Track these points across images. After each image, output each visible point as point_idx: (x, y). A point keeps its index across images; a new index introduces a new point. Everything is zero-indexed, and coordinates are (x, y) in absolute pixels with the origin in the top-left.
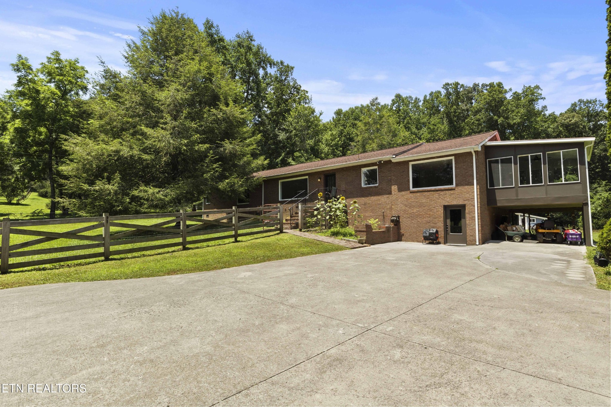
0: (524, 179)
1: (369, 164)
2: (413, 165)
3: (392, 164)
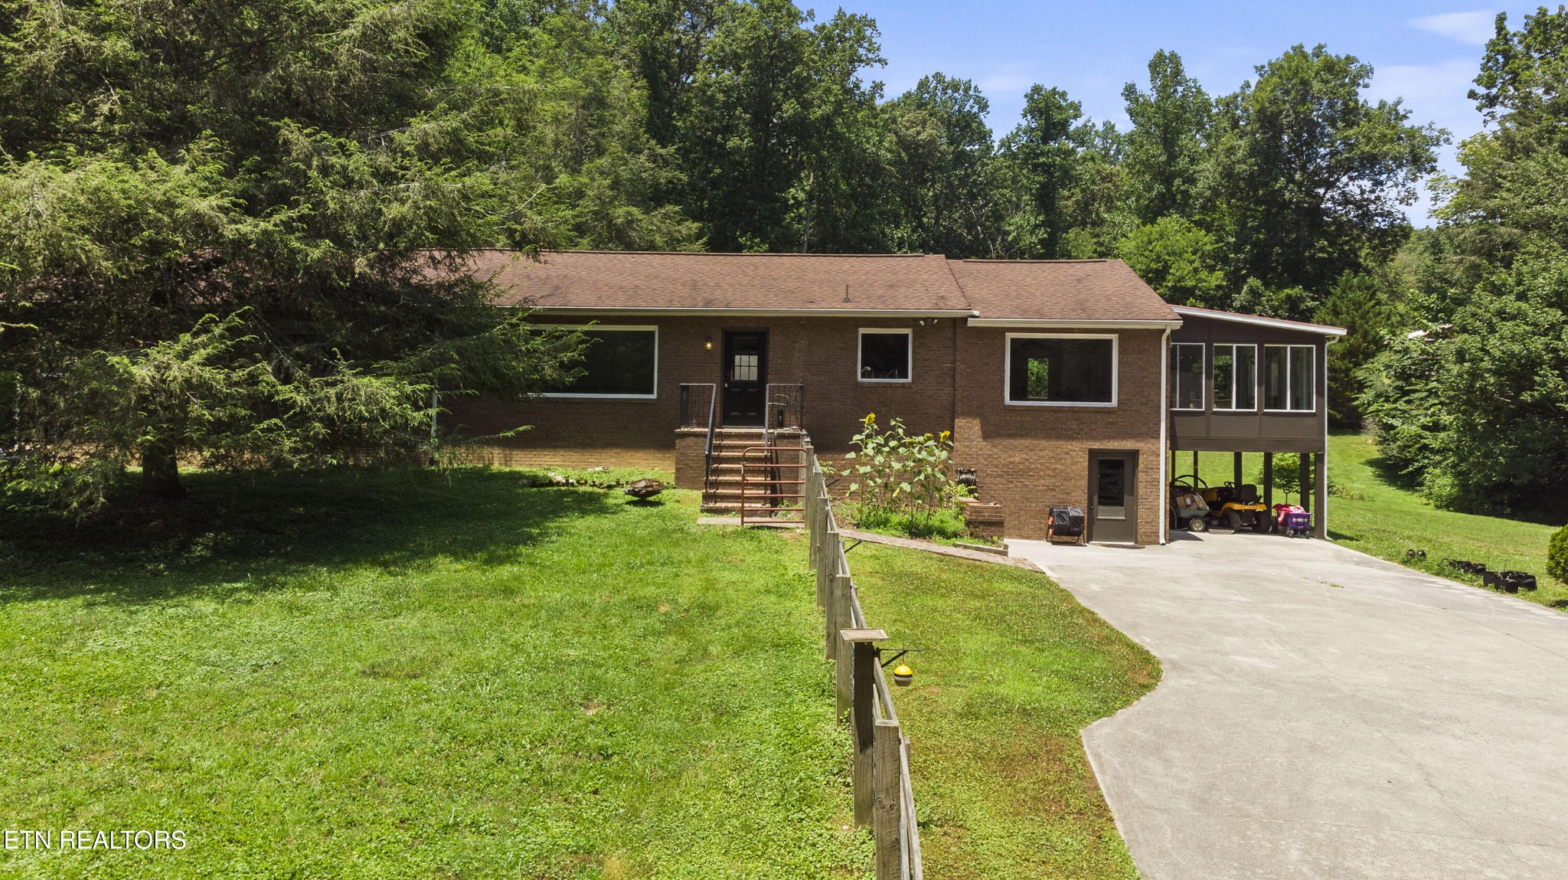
1: (887, 319)
2: (1014, 343)
3: (958, 330)
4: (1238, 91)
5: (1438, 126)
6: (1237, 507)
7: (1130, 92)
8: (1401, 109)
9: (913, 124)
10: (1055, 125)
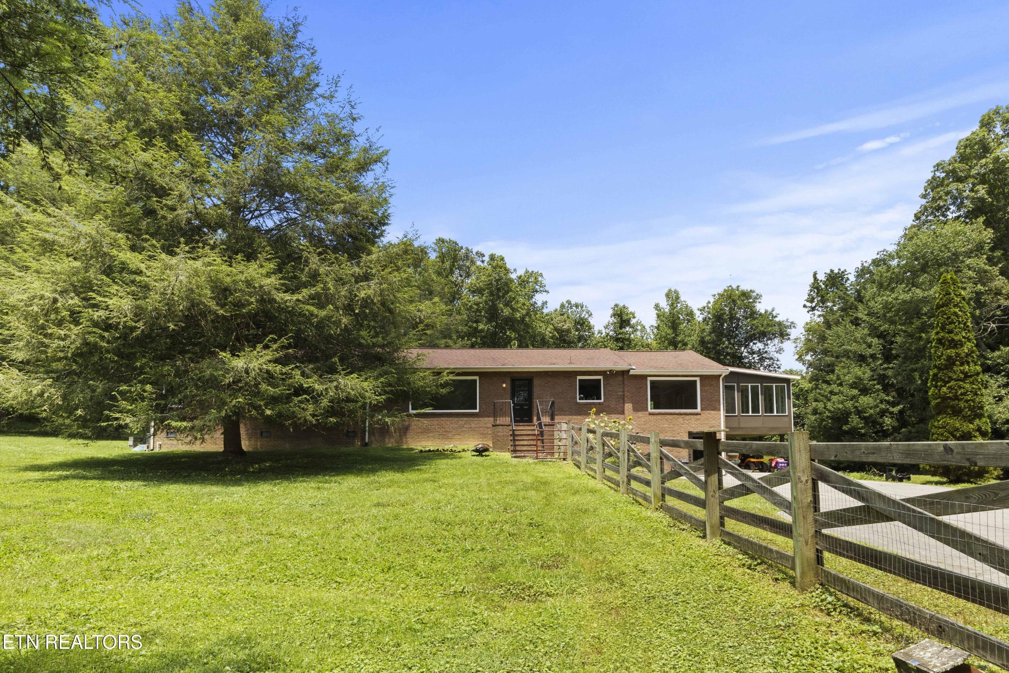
0: (745, 409)
1: (591, 372)
2: (652, 382)
3: (625, 377)
4: (705, 305)
5: (790, 320)
6: (752, 460)
7: (657, 307)
8: (774, 313)
9: (561, 322)
10: (625, 321)
